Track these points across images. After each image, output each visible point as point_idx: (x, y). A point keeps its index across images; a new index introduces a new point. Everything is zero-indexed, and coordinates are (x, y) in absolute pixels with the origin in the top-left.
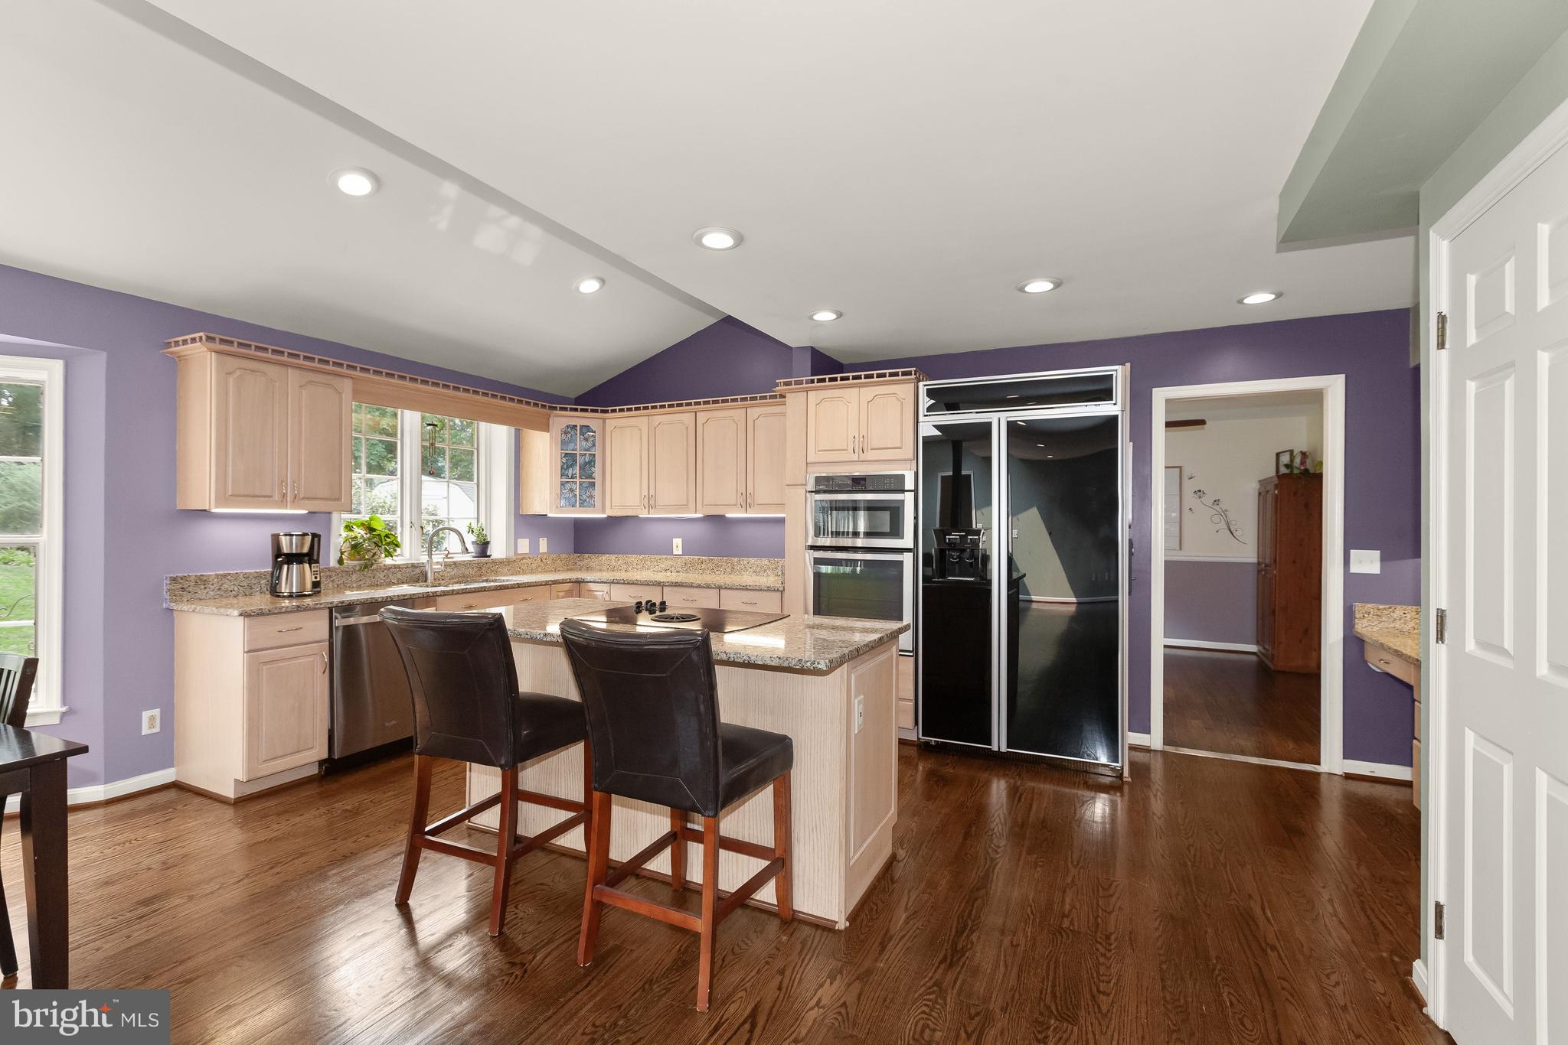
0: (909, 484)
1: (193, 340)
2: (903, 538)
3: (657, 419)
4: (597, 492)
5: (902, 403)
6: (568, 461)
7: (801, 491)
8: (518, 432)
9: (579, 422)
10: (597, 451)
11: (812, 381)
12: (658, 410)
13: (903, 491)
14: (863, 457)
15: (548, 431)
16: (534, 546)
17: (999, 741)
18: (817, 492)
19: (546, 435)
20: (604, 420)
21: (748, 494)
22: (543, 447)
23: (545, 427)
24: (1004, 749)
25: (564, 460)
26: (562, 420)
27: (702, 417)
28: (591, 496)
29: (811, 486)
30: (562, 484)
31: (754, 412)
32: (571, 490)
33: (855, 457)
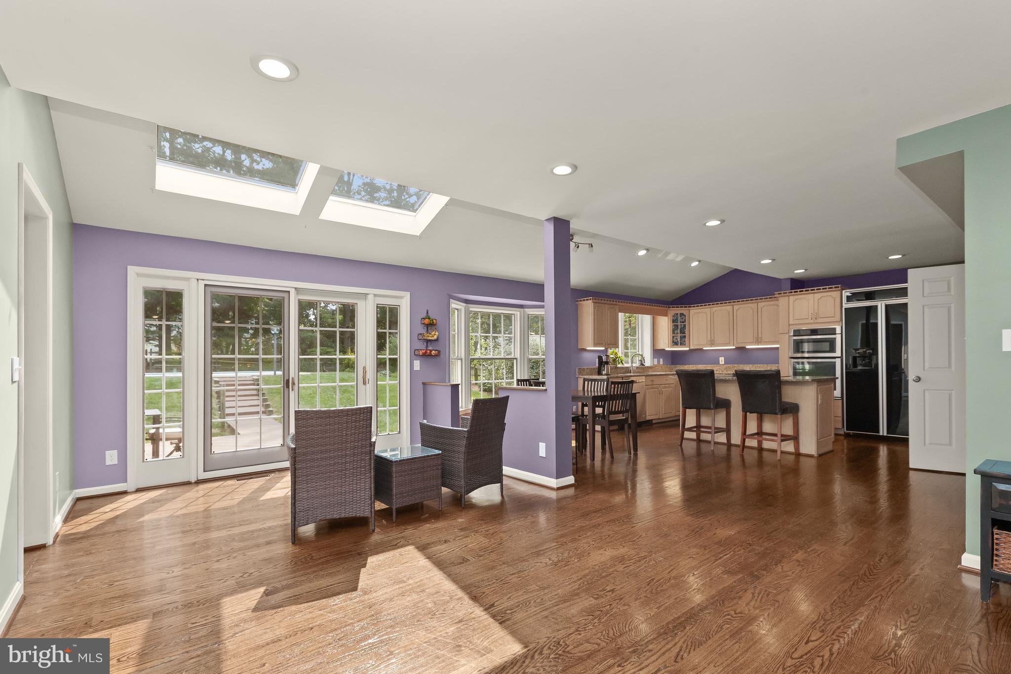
0: (838, 331)
1: (587, 300)
2: (835, 352)
3: (714, 309)
4: (687, 340)
5: (834, 300)
6: (675, 327)
7: (787, 336)
8: (653, 317)
9: (679, 312)
10: (687, 323)
11: (792, 292)
12: (715, 305)
13: (835, 334)
14: (816, 321)
15: (667, 316)
16: (659, 362)
17: (883, 431)
18: (794, 336)
19: (666, 318)
20: (689, 310)
21: (759, 338)
22: (665, 323)
23: (666, 315)
24: (885, 434)
25: (673, 327)
26: (673, 311)
27: (736, 307)
28: (685, 341)
29: (792, 334)
30: (673, 337)
31: (761, 305)
32: (677, 339)
33: (812, 321)
